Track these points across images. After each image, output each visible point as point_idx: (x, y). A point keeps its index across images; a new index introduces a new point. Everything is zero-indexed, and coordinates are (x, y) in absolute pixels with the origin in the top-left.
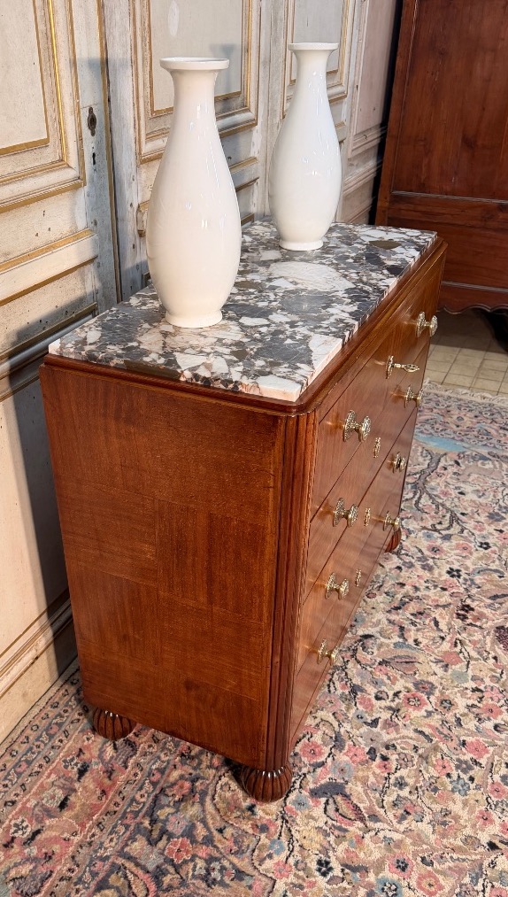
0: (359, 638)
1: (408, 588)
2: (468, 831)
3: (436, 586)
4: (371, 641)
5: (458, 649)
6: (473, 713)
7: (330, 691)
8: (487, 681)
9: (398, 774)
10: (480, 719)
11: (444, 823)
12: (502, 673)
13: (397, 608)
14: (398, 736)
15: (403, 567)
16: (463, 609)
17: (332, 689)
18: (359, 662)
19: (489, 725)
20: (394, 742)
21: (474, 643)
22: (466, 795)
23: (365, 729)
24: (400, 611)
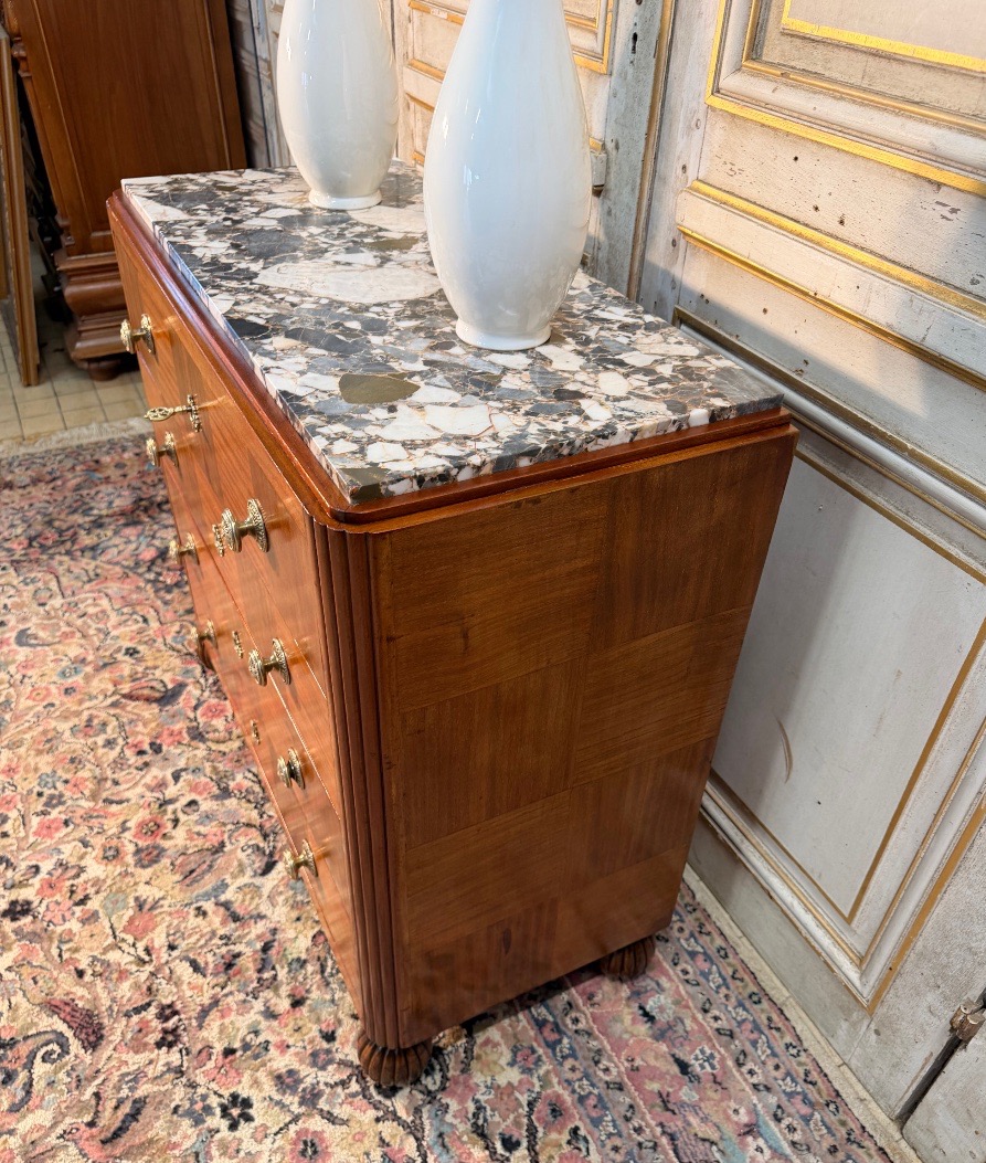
0: (276, 858)
1: (283, 1005)
2: (22, 750)
3: (246, 1046)
4: (257, 865)
5: (141, 945)
6: (73, 867)
7: (250, 771)
8: (74, 925)
9: (118, 749)
10: (61, 865)
11: (48, 741)
12: (60, 956)
13: (266, 948)
14: (143, 782)
15: (325, 1045)
16: (174, 1031)
17: (250, 776)
18: (249, 825)
19: (46, 866)
20: (143, 773)
21: (123, 974)
22: (40, 777)
23: (182, 764)
24: (259, 945)
